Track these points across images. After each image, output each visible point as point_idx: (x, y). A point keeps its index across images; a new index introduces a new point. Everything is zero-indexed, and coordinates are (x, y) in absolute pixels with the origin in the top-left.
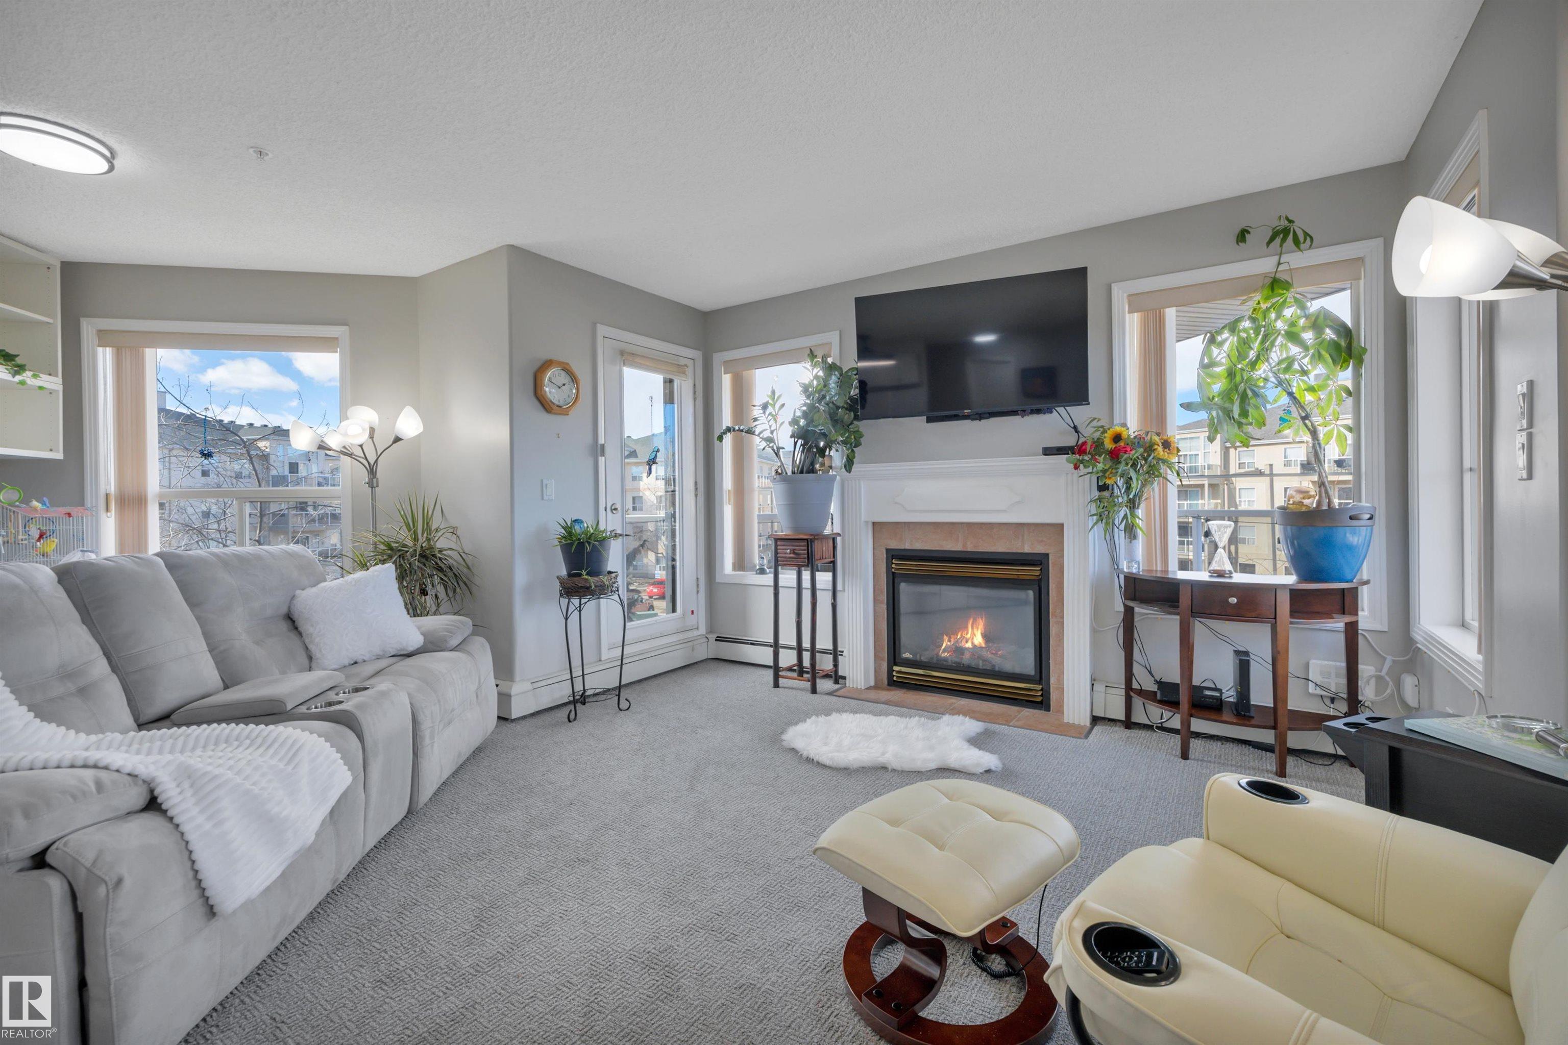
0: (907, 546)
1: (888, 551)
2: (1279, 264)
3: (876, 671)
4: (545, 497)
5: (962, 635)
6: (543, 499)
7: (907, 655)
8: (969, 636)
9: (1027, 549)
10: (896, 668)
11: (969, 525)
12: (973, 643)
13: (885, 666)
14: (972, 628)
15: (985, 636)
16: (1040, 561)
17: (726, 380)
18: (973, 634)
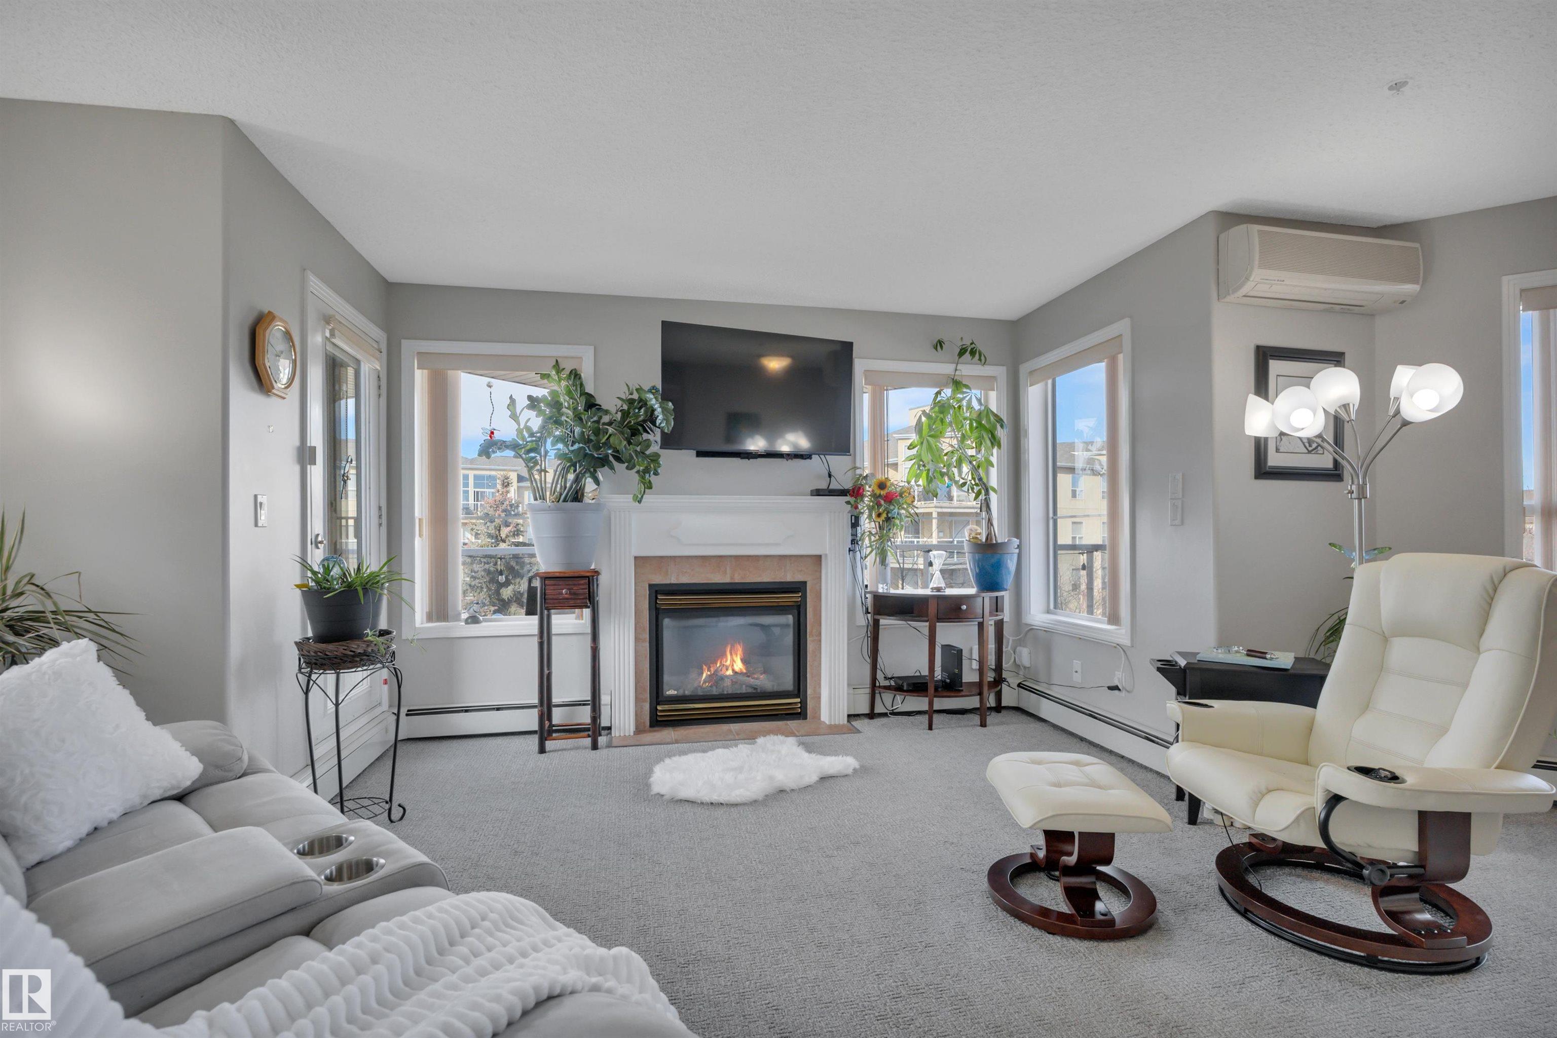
0: (673, 580)
1: (651, 586)
2: (956, 370)
3: (636, 715)
4: (260, 524)
5: (721, 662)
6: (256, 525)
7: (671, 692)
8: (728, 663)
9: (789, 578)
10: (659, 708)
11: (737, 558)
12: (733, 670)
13: (647, 706)
14: (731, 654)
15: (744, 661)
16: (799, 588)
17: (420, 379)
18: (733, 661)
